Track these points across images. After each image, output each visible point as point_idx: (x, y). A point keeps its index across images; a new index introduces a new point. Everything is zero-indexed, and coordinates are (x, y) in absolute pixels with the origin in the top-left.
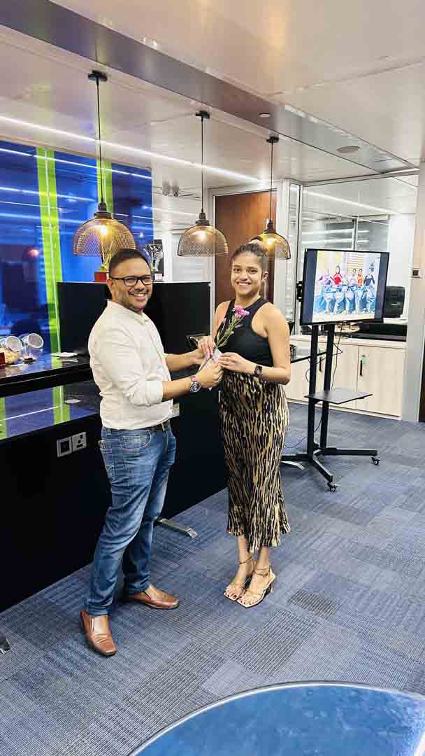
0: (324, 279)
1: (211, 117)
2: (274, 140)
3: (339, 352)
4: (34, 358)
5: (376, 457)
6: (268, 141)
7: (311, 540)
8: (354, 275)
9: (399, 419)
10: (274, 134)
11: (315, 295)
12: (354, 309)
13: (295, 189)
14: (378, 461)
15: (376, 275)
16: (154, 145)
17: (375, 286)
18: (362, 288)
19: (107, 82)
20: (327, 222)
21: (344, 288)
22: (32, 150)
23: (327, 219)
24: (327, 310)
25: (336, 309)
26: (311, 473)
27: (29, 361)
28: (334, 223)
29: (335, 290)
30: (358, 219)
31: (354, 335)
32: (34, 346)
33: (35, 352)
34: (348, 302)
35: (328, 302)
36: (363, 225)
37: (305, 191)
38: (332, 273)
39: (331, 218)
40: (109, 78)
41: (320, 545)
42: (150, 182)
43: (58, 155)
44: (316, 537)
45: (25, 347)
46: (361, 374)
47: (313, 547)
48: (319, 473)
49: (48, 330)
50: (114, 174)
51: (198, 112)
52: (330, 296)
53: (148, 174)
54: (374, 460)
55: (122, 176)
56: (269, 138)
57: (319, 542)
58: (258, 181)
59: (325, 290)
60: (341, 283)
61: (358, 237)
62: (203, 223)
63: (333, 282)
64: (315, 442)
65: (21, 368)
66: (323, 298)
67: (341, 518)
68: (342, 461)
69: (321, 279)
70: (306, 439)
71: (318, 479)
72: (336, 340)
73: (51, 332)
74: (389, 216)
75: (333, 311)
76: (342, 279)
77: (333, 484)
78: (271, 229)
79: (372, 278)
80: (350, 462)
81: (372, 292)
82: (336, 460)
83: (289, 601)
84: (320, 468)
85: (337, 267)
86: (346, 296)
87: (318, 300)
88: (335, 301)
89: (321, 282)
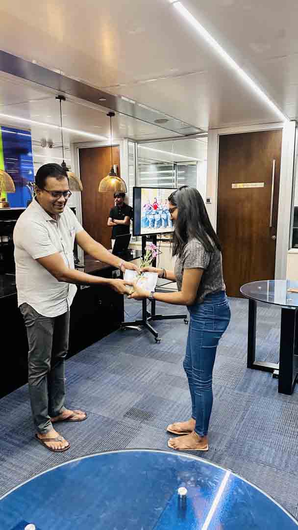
0: (147, 206)
1: (66, 99)
2: (111, 114)
3: (160, 253)
6: (108, 115)
7: (143, 375)
8: (166, 203)
10: (112, 111)
11: (142, 216)
12: (168, 225)
13: (132, 144)
20: (158, 166)
21: (160, 212)
23: (157, 163)
25: (156, 225)
26: (146, 332)
28: (163, 167)
29: (154, 213)
30: (178, 164)
34: (163, 220)
35: (150, 221)
37: (139, 146)
38: (152, 203)
39: (160, 163)
41: (147, 378)
42: (30, 138)
44: (144, 373)
47: (143, 380)
48: (150, 333)
51: (57, 96)
53: (29, 133)
54: (185, 321)
56: (108, 113)
57: (146, 376)
58: (106, 139)
59: (148, 213)
60: (158, 209)
61: (179, 175)
63: (153, 208)
66: (147, 218)
67: (162, 360)
68: (165, 324)
69: (145, 206)
70: (142, 311)
71: (149, 336)
74: (197, 162)
75: (154, 226)
76: (159, 207)
77: (158, 338)
78: (113, 174)
80: (170, 323)
82: (161, 323)
83: (125, 416)
84: (150, 328)
85: (155, 198)
86: (162, 217)
87: (143, 220)
88: (155, 220)
89: (145, 208)
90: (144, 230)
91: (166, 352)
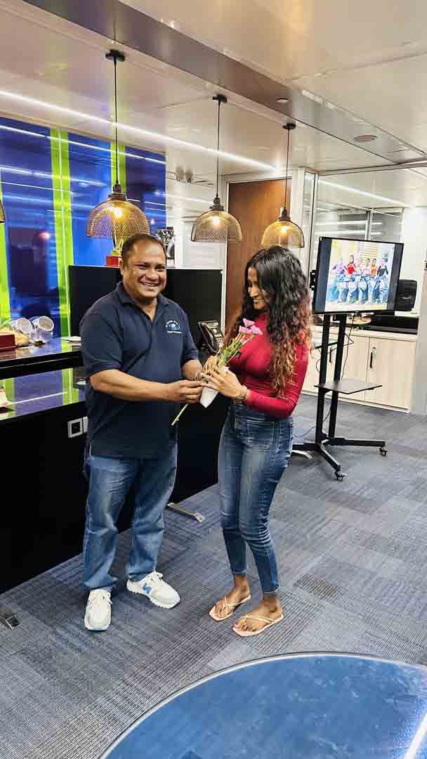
0: (337, 268)
1: (228, 101)
2: (290, 126)
3: (350, 342)
4: (44, 342)
5: (385, 449)
6: (284, 127)
7: (320, 526)
8: (367, 266)
9: (408, 412)
10: (291, 121)
11: (329, 283)
12: (367, 299)
13: (310, 177)
14: (385, 452)
15: (389, 266)
17: (389, 276)
18: (375, 278)
19: (125, 62)
20: (340, 213)
21: (358, 278)
22: (46, 131)
23: (341, 210)
24: (340, 300)
25: (348, 298)
26: (319, 462)
27: (40, 344)
28: (348, 215)
29: (348, 280)
30: (373, 211)
31: (365, 327)
32: (44, 329)
33: (45, 335)
34: (361, 292)
35: (340, 293)
36: (377, 217)
37: (321, 181)
38: (346, 263)
39: (344, 209)
40: (126, 58)
41: (327, 531)
42: (164, 166)
43: (72, 136)
44: (323, 523)
45: (36, 330)
46: (371, 366)
47: (320, 533)
48: (327, 462)
49: (59, 315)
50: (127, 158)
51: (215, 96)
52: (342, 286)
53: (163, 158)
54: (381, 450)
55: (136, 159)
56: (286, 125)
57: (325, 528)
58: (273, 168)
59: (338, 279)
60: (354, 273)
61: (372, 229)
62: (217, 208)
63: (346, 272)
64: (323, 431)
65: (31, 351)
66: (336, 287)
67: (348, 506)
68: (349, 452)
69: (335, 268)
70: (315, 429)
71: (325, 468)
72: (347, 331)
73: (61, 317)
74: (403, 208)
75: (345, 300)
76: (355, 269)
77: (340, 473)
78: (285, 217)
79: (386, 269)
80: (358, 452)
81: (385, 283)
82: (344, 450)
83: (295, 585)
84: (329, 457)
85: (352, 256)
86: (359, 286)
87: (330, 290)
88: (348, 290)
89: (335, 271)
90: (331, 306)
91: (354, 495)
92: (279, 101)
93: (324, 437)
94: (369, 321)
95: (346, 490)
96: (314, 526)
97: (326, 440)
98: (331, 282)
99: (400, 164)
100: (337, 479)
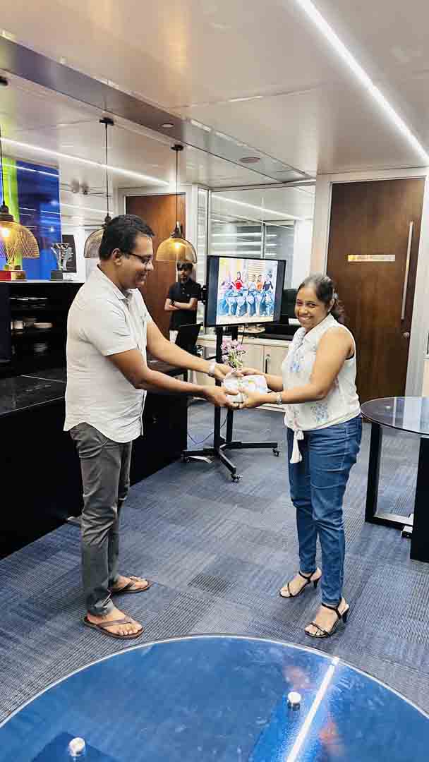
0: (226, 284)
1: (115, 123)
2: (178, 148)
5: (278, 449)
6: (173, 148)
8: (253, 281)
12: (255, 312)
13: (203, 193)
14: (278, 453)
15: (274, 281)
16: (62, 147)
17: (274, 291)
18: (261, 293)
20: (237, 225)
21: (245, 293)
24: (230, 312)
25: (238, 312)
26: (218, 466)
29: (237, 294)
30: (267, 224)
31: (260, 336)
34: (249, 306)
35: (230, 306)
36: (271, 229)
37: (213, 195)
39: (242, 222)
40: (9, 83)
42: (57, 179)
44: (217, 525)
50: (18, 170)
51: (102, 119)
52: (231, 301)
53: (57, 173)
54: (274, 452)
55: (28, 172)
56: (173, 146)
57: (220, 529)
58: (166, 183)
59: (227, 294)
60: (242, 288)
61: (268, 240)
63: (235, 287)
64: (222, 436)
66: (225, 302)
67: (241, 506)
68: (246, 454)
69: (223, 284)
70: (213, 435)
71: (223, 471)
74: (295, 221)
75: (235, 313)
76: (243, 285)
77: (236, 475)
79: (271, 284)
80: (253, 454)
81: (271, 297)
82: (241, 453)
83: (190, 584)
84: (225, 460)
85: (238, 273)
86: (247, 300)
87: (219, 304)
88: (237, 304)
89: (223, 287)
91: (248, 495)
92: (165, 126)
93: (222, 441)
94: (263, 330)
95: (240, 491)
96: (210, 528)
97: (224, 445)
98: (220, 297)
99: (284, 182)
100: (233, 481)
